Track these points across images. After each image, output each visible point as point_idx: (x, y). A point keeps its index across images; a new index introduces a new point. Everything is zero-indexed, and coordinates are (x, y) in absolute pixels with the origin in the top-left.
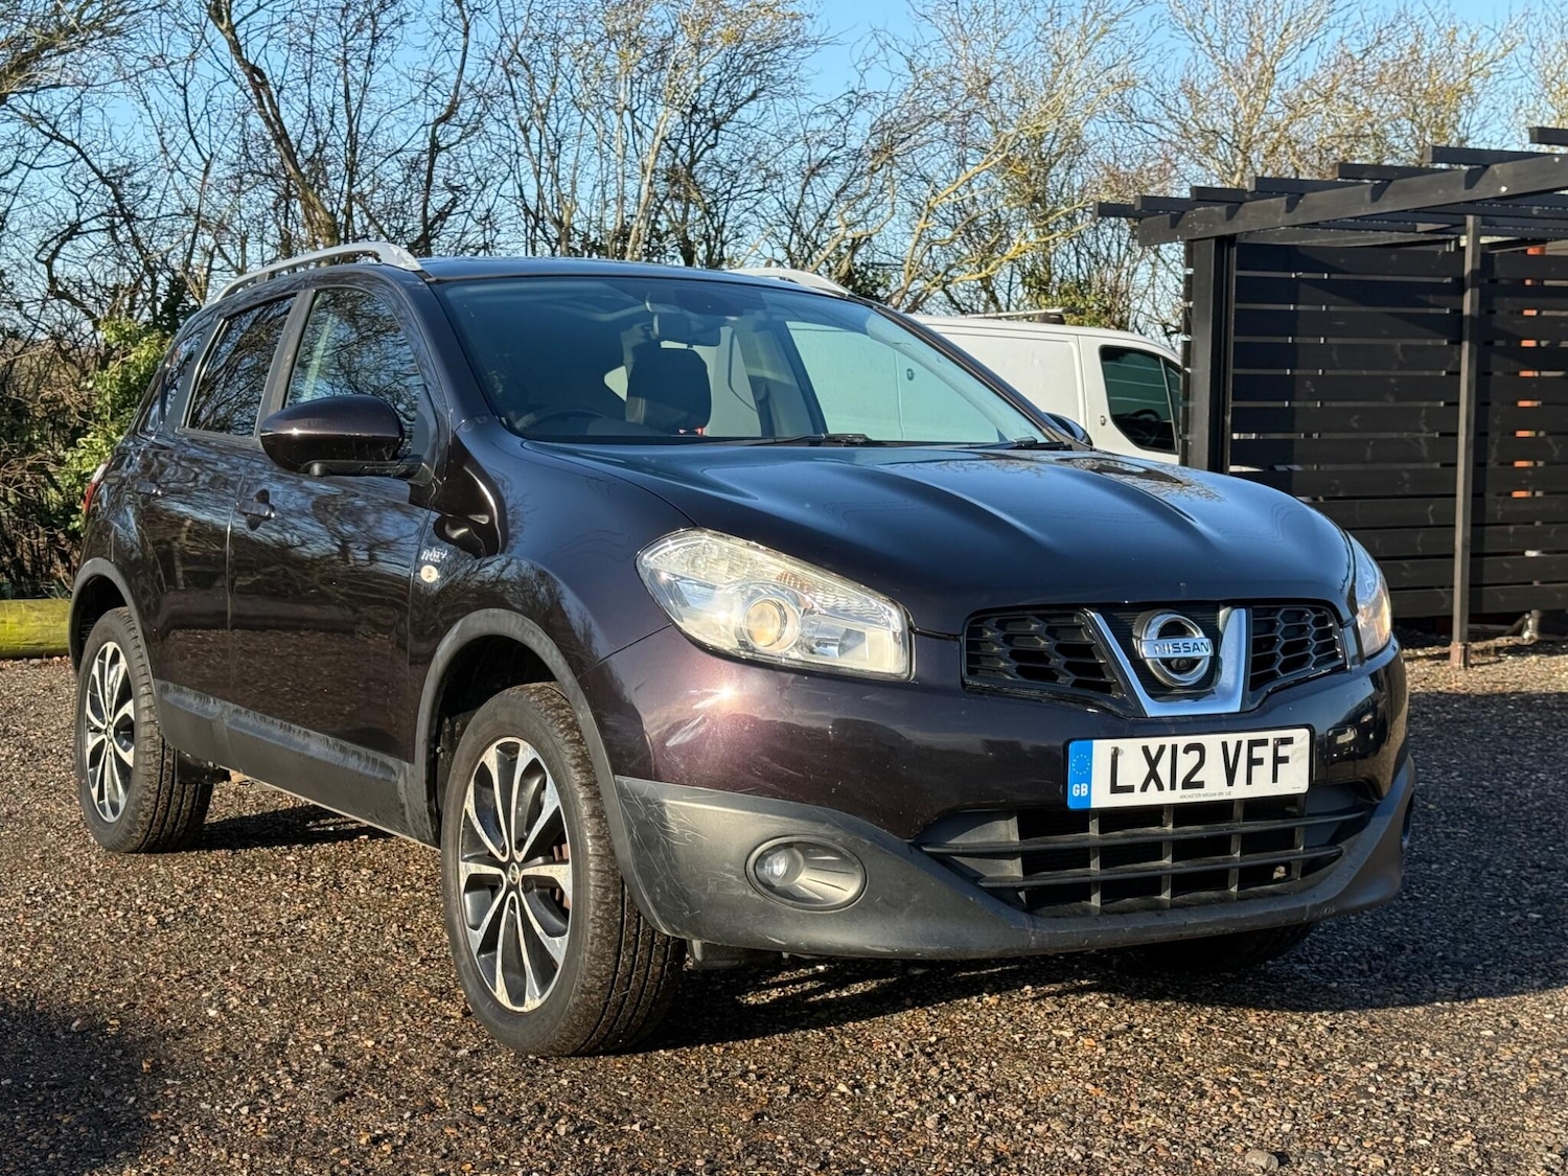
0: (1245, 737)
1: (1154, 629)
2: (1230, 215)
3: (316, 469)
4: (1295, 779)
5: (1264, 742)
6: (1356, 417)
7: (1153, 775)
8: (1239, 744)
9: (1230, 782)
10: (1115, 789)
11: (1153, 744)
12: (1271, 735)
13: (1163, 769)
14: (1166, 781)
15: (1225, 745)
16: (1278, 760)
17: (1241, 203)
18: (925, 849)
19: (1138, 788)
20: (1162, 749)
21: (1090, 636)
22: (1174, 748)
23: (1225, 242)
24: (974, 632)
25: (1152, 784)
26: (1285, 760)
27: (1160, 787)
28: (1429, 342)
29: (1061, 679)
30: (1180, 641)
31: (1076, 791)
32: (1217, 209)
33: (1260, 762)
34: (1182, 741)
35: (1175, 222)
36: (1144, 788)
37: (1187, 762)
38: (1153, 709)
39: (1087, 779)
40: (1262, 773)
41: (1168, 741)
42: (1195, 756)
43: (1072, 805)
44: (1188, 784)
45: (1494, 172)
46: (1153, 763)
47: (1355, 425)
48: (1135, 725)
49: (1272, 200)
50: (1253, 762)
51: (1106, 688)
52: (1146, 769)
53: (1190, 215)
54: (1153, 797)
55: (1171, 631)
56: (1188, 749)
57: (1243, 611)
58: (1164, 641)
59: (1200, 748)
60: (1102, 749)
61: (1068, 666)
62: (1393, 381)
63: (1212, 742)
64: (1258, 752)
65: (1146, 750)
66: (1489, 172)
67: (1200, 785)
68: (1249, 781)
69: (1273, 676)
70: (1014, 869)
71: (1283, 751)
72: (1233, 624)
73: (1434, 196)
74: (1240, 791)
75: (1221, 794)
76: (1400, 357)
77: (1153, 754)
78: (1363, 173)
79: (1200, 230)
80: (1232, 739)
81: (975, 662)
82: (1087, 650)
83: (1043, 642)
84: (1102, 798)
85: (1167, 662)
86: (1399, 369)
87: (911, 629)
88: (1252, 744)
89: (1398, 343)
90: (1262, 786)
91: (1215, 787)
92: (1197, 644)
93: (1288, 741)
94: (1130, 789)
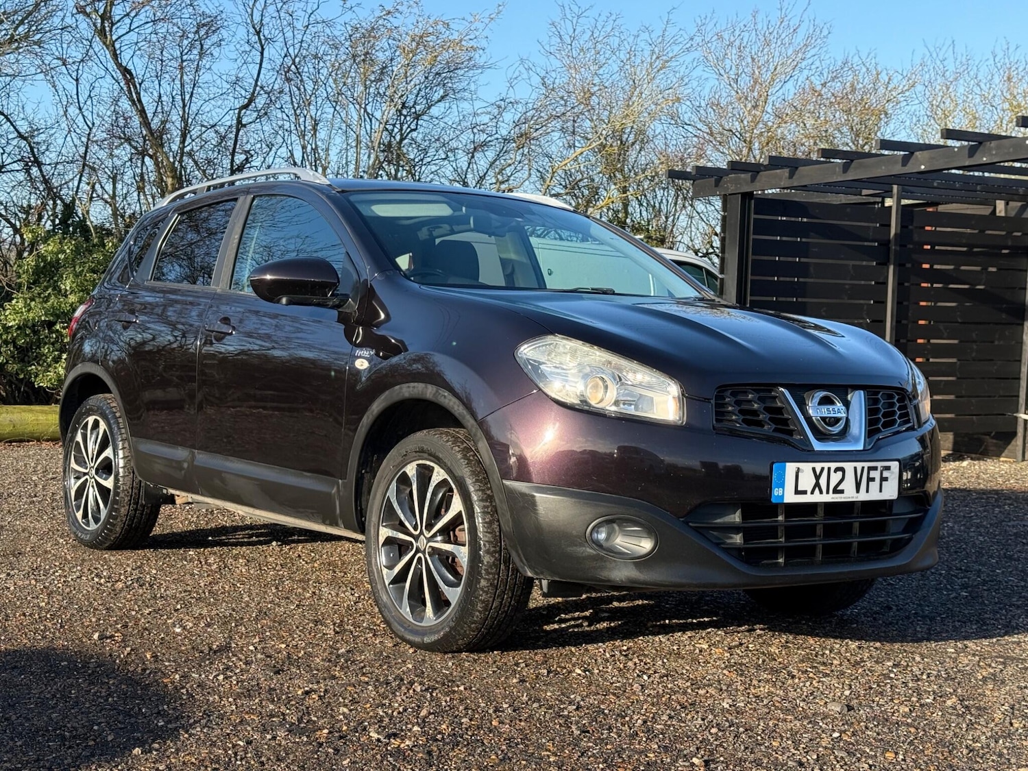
0: (866, 465)
1: (816, 400)
2: (753, 179)
3: (284, 300)
4: (890, 491)
5: (875, 468)
6: (825, 309)
7: (817, 485)
8: (863, 468)
9: (858, 491)
10: (797, 492)
11: (818, 466)
12: (879, 464)
13: (823, 481)
14: (824, 488)
15: (855, 468)
16: (883, 479)
17: (758, 172)
18: (691, 524)
19: (809, 492)
21: (782, 402)
22: (829, 469)
23: (747, 196)
24: (720, 397)
25: (817, 490)
26: (886, 479)
27: (821, 492)
28: (864, 263)
29: (766, 427)
30: (831, 408)
31: (776, 492)
32: (743, 175)
33: (873, 480)
34: (833, 465)
35: (717, 184)
36: (812, 493)
37: (836, 478)
38: (818, 446)
39: (782, 485)
40: (874, 486)
41: (826, 465)
42: (840, 474)
43: (774, 500)
44: (836, 491)
45: (917, 156)
46: (817, 477)
47: (824, 314)
48: (808, 455)
49: (778, 171)
50: (870, 480)
51: (790, 433)
52: (814, 481)
53: (725, 179)
54: (817, 498)
55: (826, 401)
56: (837, 470)
57: (862, 392)
58: (822, 407)
59: (842, 470)
60: (791, 468)
61: (770, 419)
62: (847, 287)
63: (849, 467)
64: (873, 474)
65: (814, 469)
66: (914, 156)
67: (842, 492)
68: (867, 491)
69: (878, 431)
70: (738, 539)
71: (886, 474)
72: (857, 399)
73: (879, 170)
74: (863, 496)
75: (853, 497)
76: (852, 272)
77: (818, 472)
78: (836, 154)
79: (732, 189)
80: (859, 465)
81: (720, 414)
82: (779, 411)
83: (756, 405)
84: (790, 497)
85: (823, 419)
86: (851, 280)
87: (683, 395)
88: (870, 469)
89: (851, 263)
90: (874, 495)
91: (850, 494)
92: (837, 410)
93: (888, 468)
94: (805, 492)
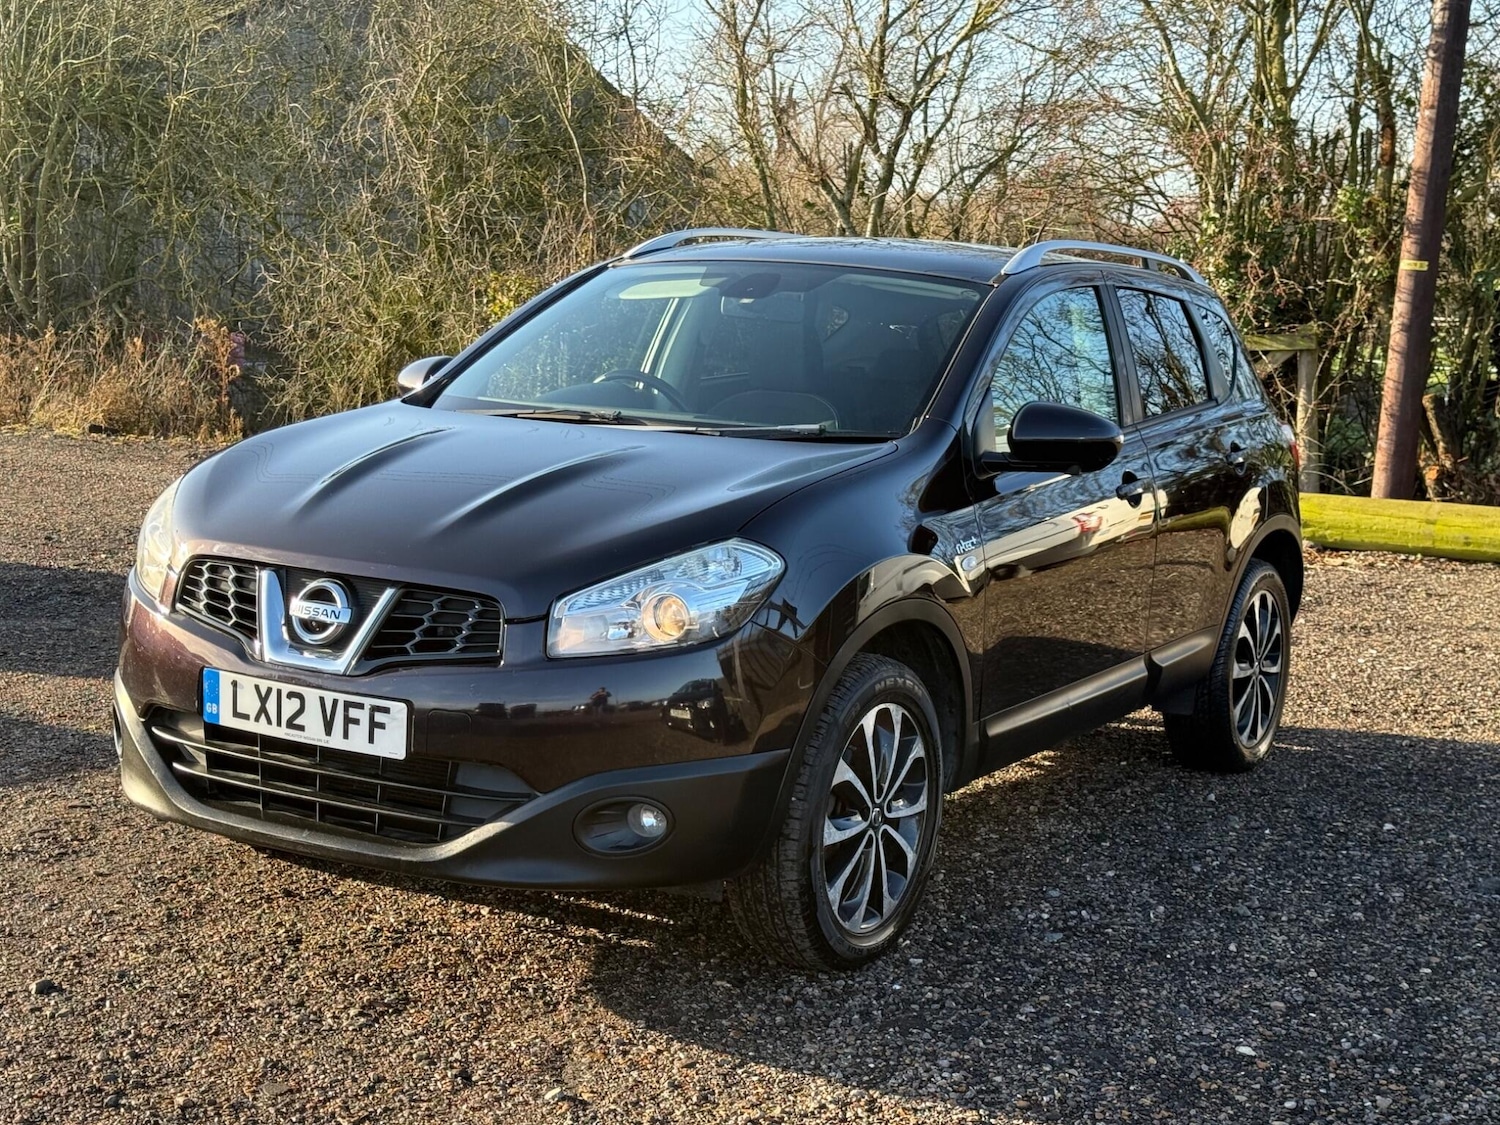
0: (344, 697)
4: (390, 746)
5: (361, 706)
7: (263, 710)
8: (337, 701)
9: (328, 733)
10: (236, 714)
11: (264, 683)
12: (368, 701)
13: (271, 707)
14: (275, 718)
15: (324, 698)
16: (375, 725)
18: (155, 730)
19: (252, 718)
20: (269, 690)
22: (280, 691)
24: (197, 570)
25: (263, 718)
26: (380, 727)
27: (269, 722)
31: (208, 708)
33: (355, 722)
34: (287, 688)
36: (257, 719)
37: (290, 707)
39: (216, 701)
40: (358, 733)
41: (276, 685)
42: (298, 701)
43: (206, 719)
44: (291, 725)
46: (264, 700)
50: (349, 720)
51: (253, 633)
52: (259, 704)
54: (264, 729)
56: (292, 695)
59: (301, 697)
60: (226, 679)
61: (234, 610)
63: (313, 694)
65: (259, 687)
67: (301, 729)
68: (346, 737)
70: (203, 762)
71: (378, 718)
74: (337, 742)
75: (319, 740)
77: (265, 692)
80: (331, 695)
81: (189, 594)
84: (227, 720)
88: (350, 704)
90: (359, 744)
91: (313, 732)
93: (385, 710)
94: (246, 717)
